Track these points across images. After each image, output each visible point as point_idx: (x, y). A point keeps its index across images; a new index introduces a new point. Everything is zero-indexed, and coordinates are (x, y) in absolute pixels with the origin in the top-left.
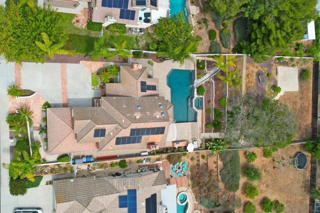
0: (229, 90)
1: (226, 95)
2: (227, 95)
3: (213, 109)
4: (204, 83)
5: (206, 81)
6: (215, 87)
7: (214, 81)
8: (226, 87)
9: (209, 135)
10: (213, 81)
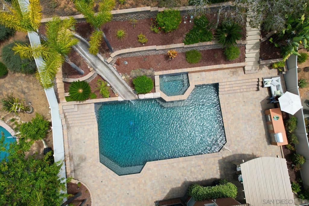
0: (132, 6)
1: (148, 12)
2: (148, 8)
3: (186, 46)
4: (124, 77)
5: (116, 73)
6: (128, 47)
7: (112, 52)
8: (126, 14)
9: (252, 51)
10: (113, 55)
